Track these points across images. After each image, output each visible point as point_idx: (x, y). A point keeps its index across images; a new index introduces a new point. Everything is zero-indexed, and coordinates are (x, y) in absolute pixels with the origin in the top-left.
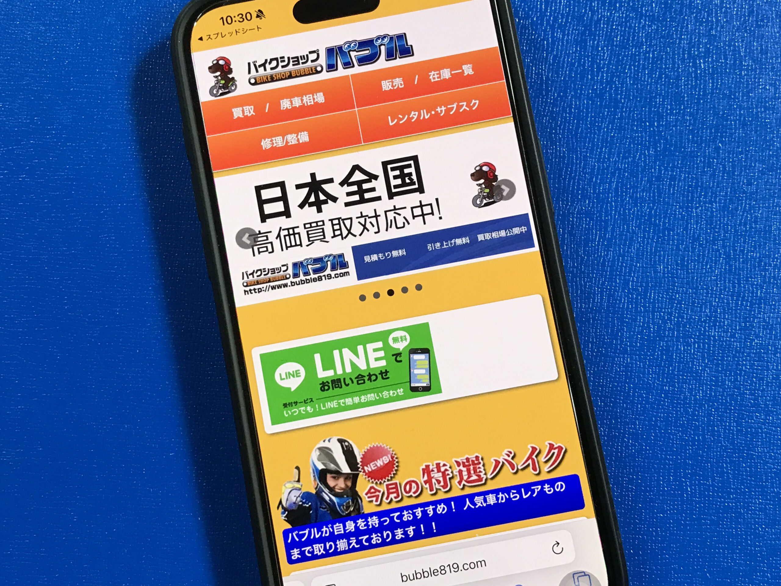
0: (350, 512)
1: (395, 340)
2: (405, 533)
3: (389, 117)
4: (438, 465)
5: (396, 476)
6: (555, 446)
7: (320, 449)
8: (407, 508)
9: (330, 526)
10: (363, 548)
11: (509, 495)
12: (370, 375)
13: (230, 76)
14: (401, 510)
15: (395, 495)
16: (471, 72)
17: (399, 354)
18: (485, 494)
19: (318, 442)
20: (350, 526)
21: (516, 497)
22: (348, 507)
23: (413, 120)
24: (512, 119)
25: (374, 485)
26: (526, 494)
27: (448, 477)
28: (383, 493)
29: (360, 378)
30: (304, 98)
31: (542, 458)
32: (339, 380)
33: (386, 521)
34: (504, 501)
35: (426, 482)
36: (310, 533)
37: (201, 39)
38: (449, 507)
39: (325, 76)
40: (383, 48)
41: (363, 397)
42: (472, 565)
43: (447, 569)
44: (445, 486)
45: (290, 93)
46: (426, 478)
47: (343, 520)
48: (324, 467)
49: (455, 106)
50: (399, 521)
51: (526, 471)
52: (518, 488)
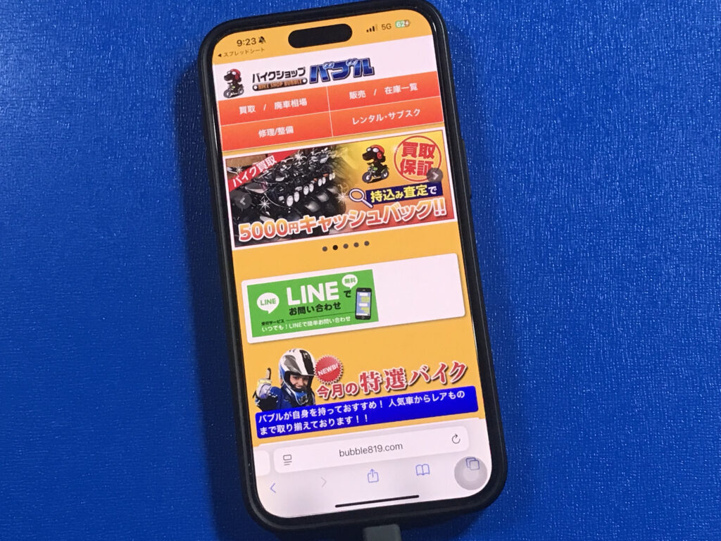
0: (306, 403)
1: (347, 281)
2: (345, 421)
3: (354, 119)
4: (372, 373)
5: (341, 380)
6: (460, 364)
7: (287, 357)
8: (348, 403)
9: (290, 412)
10: (313, 430)
11: (423, 398)
12: (326, 306)
13: (240, 83)
14: (342, 404)
15: (339, 393)
16: (416, 89)
17: (349, 292)
18: (405, 396)
19: (285, 352)
20: (305, 413)
21: (427, 400)
22: (304, 400)
23: (371, 121)
24: (444, 124)
25: (324, 385)
26: (435, 398)
27: (379, 383)
28: (331, 392)
29: (319, 307)
30: (293, 102)
31: (449, 373)
32: (304, 308)
33: (331, 411)
34: (419, 402)
35: (362, 385)
36: (275, 416)
37: (220, 55)
38: (378, 404)
39: (308, 86)
40: (352, 68)
41: (320, 321)
42: (392, 448)
43: (374, 449)
44: (376, 389)
45: (282, 97)
46: (362, 382)
47: (300, 409)
48: (288, 370)
49: (402, 112)
50: (340, 412)
51: (437, 381)
52: (429, 394)
